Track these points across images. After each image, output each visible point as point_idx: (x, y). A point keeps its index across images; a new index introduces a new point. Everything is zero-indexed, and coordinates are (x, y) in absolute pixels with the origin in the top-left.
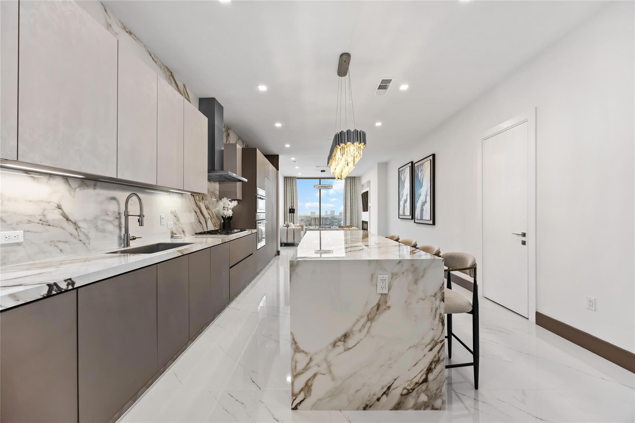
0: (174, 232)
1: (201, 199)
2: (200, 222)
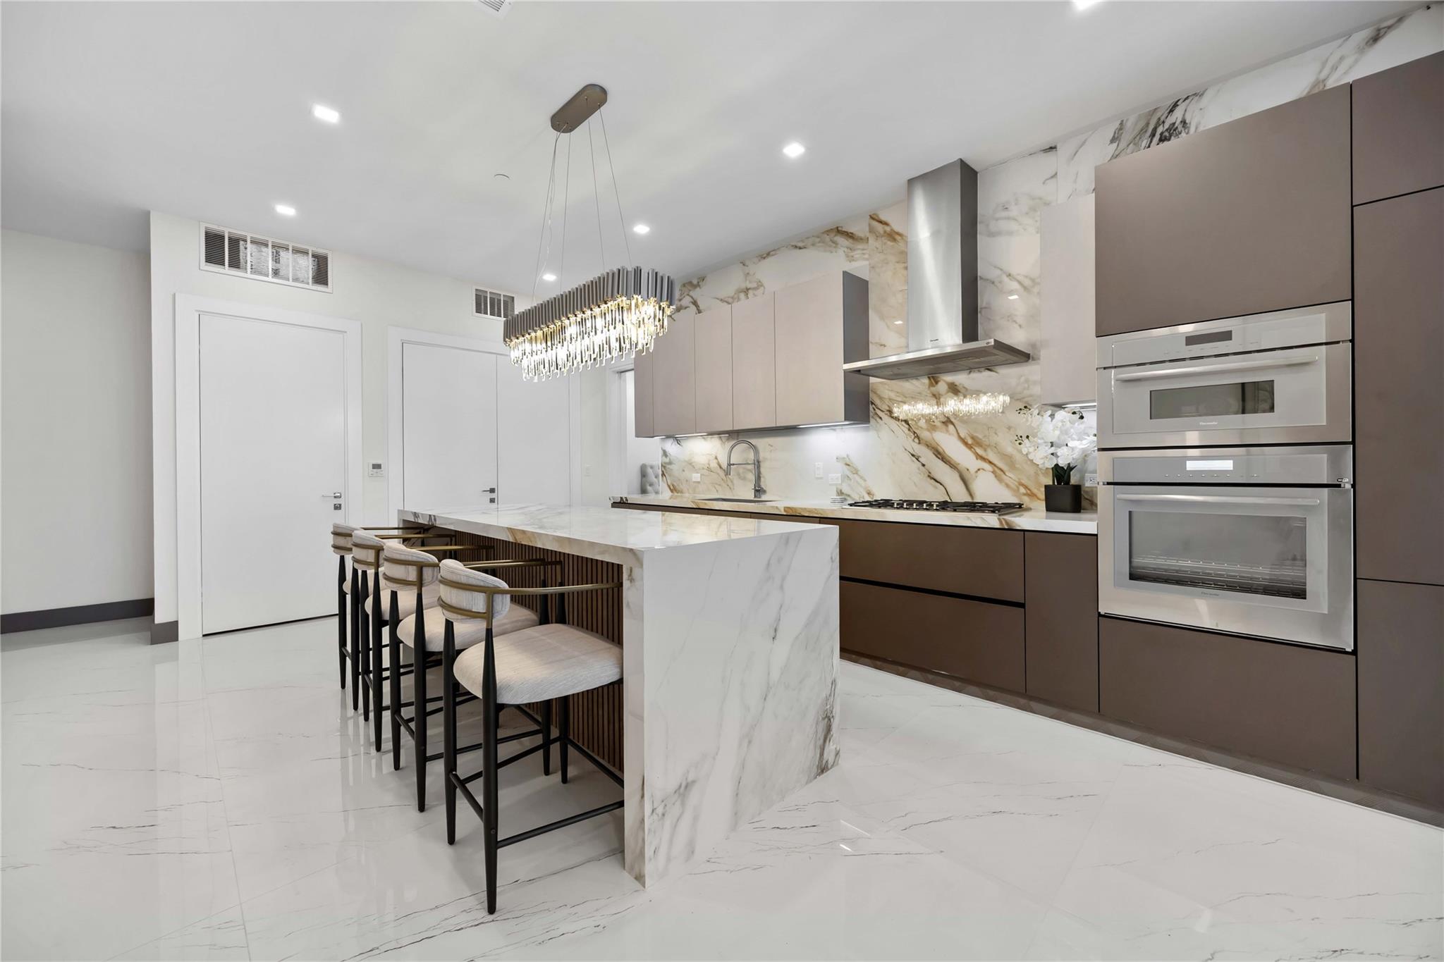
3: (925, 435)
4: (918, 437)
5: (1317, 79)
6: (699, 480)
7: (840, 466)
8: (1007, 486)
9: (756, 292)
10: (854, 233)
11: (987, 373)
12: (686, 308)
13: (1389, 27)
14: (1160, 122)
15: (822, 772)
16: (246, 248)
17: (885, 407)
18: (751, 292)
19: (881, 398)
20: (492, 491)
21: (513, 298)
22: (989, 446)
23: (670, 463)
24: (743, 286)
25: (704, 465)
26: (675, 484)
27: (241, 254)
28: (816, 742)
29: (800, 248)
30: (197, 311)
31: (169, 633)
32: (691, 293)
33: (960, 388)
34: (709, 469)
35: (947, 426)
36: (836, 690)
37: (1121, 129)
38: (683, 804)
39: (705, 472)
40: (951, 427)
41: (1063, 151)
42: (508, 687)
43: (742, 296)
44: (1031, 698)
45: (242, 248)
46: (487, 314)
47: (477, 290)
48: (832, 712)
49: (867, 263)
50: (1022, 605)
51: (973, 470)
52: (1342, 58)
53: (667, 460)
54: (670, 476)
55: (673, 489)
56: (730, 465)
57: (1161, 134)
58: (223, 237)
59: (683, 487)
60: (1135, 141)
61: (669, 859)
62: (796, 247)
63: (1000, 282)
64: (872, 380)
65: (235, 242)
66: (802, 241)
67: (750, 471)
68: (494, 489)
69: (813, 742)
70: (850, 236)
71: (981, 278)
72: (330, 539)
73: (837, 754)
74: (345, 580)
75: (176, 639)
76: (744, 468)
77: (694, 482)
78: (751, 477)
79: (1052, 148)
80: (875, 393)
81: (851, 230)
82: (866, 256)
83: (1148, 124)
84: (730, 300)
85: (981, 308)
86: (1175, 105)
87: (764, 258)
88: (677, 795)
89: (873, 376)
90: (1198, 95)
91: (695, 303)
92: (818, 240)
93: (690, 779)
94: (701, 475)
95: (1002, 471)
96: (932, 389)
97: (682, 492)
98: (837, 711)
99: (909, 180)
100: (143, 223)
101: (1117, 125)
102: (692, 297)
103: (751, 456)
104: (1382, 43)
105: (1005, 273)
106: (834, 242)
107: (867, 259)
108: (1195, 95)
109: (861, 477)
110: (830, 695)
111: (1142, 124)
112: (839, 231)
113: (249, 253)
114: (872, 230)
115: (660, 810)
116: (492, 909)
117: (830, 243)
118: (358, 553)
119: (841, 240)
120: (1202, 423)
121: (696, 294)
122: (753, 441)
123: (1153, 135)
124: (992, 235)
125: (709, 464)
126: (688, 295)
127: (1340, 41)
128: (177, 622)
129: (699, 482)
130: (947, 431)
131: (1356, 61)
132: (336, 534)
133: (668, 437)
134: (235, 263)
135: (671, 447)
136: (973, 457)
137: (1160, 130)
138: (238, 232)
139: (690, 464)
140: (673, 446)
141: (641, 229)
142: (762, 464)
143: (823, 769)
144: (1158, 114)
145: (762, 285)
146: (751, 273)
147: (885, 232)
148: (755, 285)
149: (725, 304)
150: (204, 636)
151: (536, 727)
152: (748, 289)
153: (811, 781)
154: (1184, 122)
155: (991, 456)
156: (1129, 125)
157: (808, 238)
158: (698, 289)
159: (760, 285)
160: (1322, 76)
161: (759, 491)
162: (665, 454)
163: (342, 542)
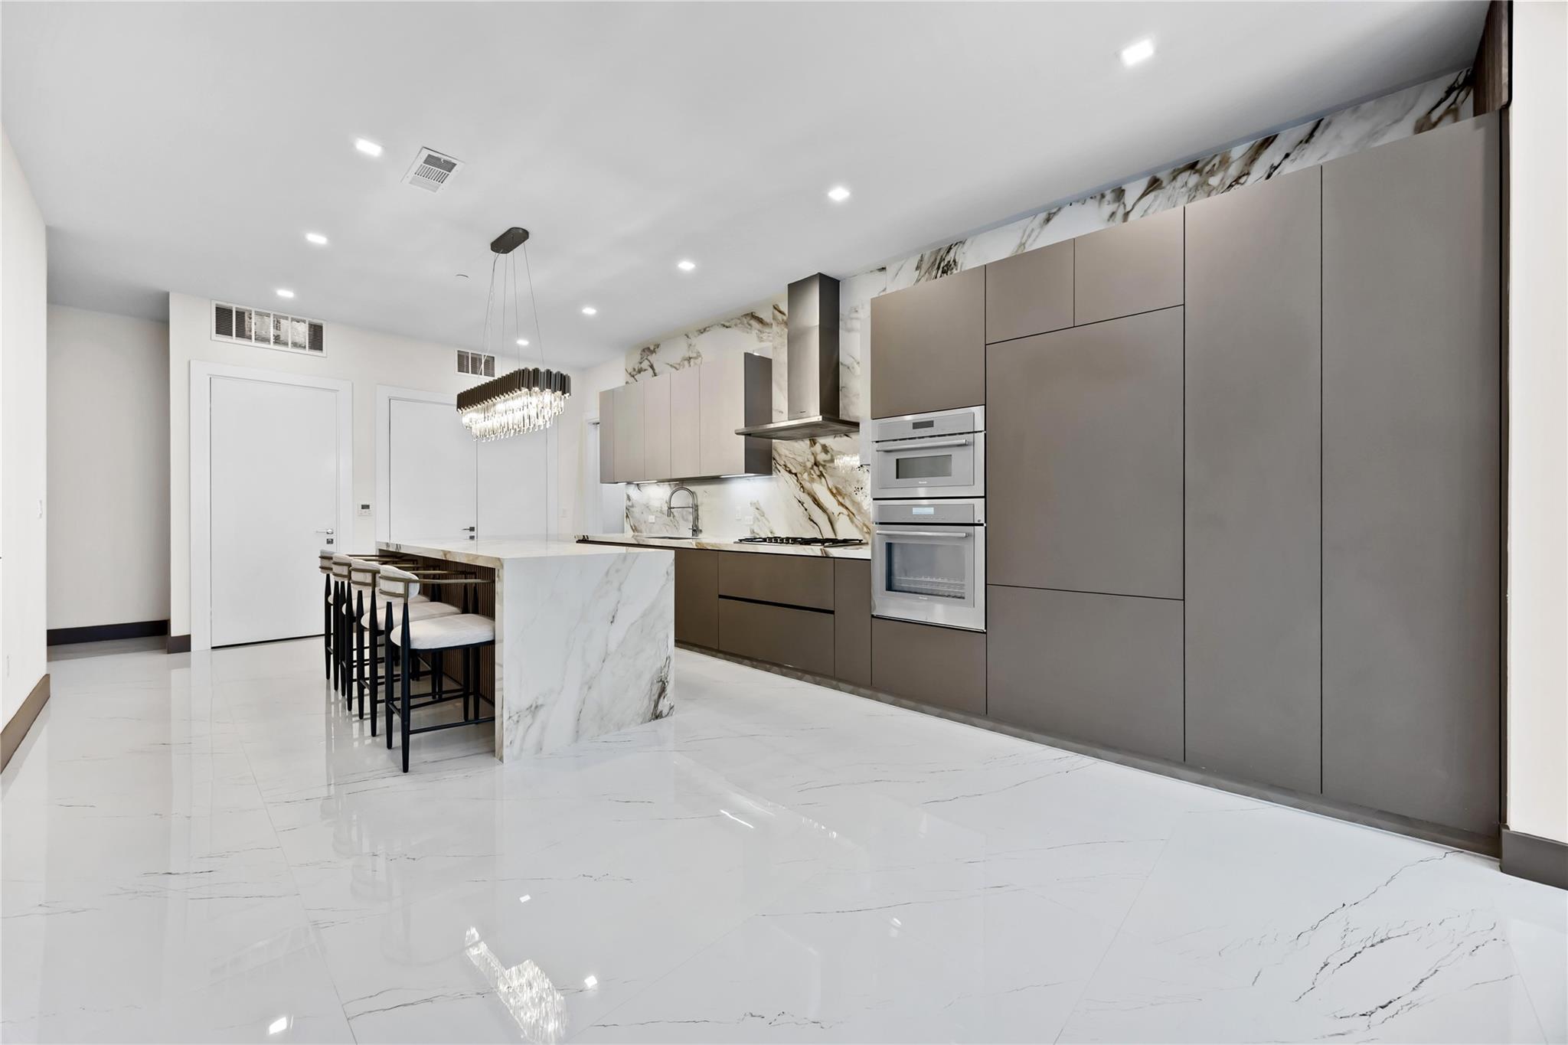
0: (755, 531)
1: (815, 476)
2: (812, 520)
3: (807, 485)
4: (802, 487)
5: (1021, 242)
6: (654, 521)
7: (753, 509)
8: (857, 526)
9: (696, 361)
10: (764, 318)
11: (846, 438)
12: (645, 370)
13: (1055, 213)
14: (942, 260)
15: (657, 718)
16: (251, 318)
17: (782, 463)
18: (692, 361)
19: (780, 455)
20: (472, 529)
21: (493, 358)
22: (845, 495)
23: (632, 506)
24: (687, 356)
25: (657, 507)
26: (636, 525)
27: (246, 323)
28: (650, 696)
29: (727, 327)
30: (209, 375)
31: (183, 644)
32: (649, 358)
33: (829, 449)
34: (661, 512)
35: (821, 478)
36: (671, 664)
37: (921, 261)
38: (533, 717)
39: (659, 515)
40: (823, 479)
41: (890, 270)
42: (417, 639)
43: (686, 363)
44: (840, 680)
45: (246, 318)
46: (468, 373)
47: (458, 351)
48: (666, 678)
49: (771, 344)
50: (832, 612)
51: (836, 514)
52: (1033, 230)
53: (630, 504)
54: (632, 517)
55: (635, 529)
56: (670, 508)
57: (943, 268)
58: (231, 311)
59: (643, 527)
60: (928, 271)
61: (522, 750)
62: (724, 326)
63: (853, 368)
64: (774, 441)
65: (241, 315)
66: (729, 322)
67: (690, 513)
68: (474, 528)
69: (647, 696)
70: (760, 321)
71: (842, 364)
72: (318, 562)
73: (671, 708)
74: (330, 594)
75: (189, 650)
76: (687, 511)
77: (651, 523)
78: (691, 518)
79: (883, 269)
80: (776, 450)
81: (761, 316)
82: (771, 338)
83: (936, 259)
84: (677, 366)
85: (842, 387)
86: (950, 248)
87: (702, 333)
88: (528, 712)
89: (775, 439)
90: (962, 242)
91: (652, 367)
92: (739, 321)
93: (539, 703)
94: (656, 517)
95: (853, 514)
96: (812, 449)
97: (641, 532)
98: (671, 679)
99: (790, 285)
100: (164, 301)
101: (918, 257)
102: (649, 361)
103: (690, 501)
104: (1051, 222)
105: (856, 361)
106: (750, 325)
107: (771, 341)
108: (961, 242)
109: (767, 519)
110: (665, 667)
111: (932, 260)
112: (753, 316)
113: (253, 325)
114: (774, 318)
115: (515, 718)
116: (406, 769)
117: (747, 325)
118: (337, 569)
119: (753, 323)
120: (920, 483)
121: (653, 358)
122: (692, 488)
123: (938, 268)
124: (849, 330)
125: (661, 507)
126: (647, 359)
127: (1032, 218)
128: (189, 636)
129: (654, 523)
130: (821, 483)
131: (1039, 233)
132: (322, 558)
133: (629, 483)
134: (241, 334)
135: (632, 491)
136: (836, 503)
137: (942, 265)
138: (242, 307)
139: (648, 507)
140: (635, 491)
141: (589, 311)
142: (700, 508)
143: (657, 716)
144: (941, 253)
145: (700, 356)
146: (693, 344)
147: (783, 320)
148: (695, 355)
149: (674, 369)
150: (213, 648)
151: (459, 687)
152: (690, 358)
153: (645, 722)
154: (954, 261)
155: (848, 503)
156: (926, 258)
157: (732, 319)
158: (654, 354)
159: (699, 355)
160: (1023, 241)
161: (696, 531)
162: (629, 498)
163: (327, 563)
